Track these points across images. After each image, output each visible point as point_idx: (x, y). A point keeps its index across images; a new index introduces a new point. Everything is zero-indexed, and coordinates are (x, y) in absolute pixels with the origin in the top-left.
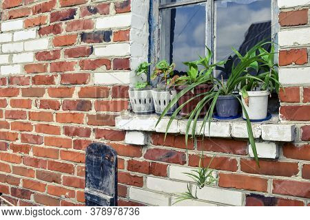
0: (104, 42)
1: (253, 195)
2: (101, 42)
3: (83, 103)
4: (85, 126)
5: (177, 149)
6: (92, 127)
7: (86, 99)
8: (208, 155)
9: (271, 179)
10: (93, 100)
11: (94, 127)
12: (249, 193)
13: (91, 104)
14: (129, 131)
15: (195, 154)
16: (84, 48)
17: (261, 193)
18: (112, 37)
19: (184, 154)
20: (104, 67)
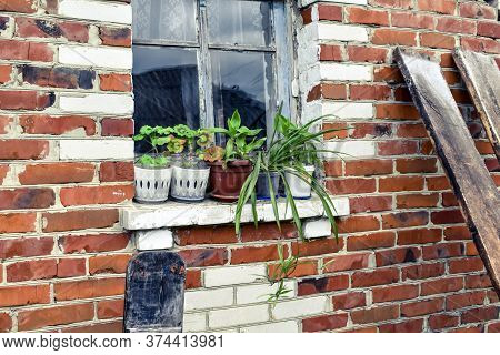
0: (79, 89)
1: (305, 281)
2: (72, 86)
3: (33, 193)
4: (38, 234)
5: (215, 246)
6: (56, 236)
7: (40, 186)
8: (256, 246)
9: (320, 259)
10: (56, 188)
11: (61, 235)
12: (300, 280)
13: (53, 195)
14: (145, 231)
15: (239, 247)
16: (33, 94)
17: (313, 277)
18: (96, 83)
19: (225, 251)
20: (82, 131)
